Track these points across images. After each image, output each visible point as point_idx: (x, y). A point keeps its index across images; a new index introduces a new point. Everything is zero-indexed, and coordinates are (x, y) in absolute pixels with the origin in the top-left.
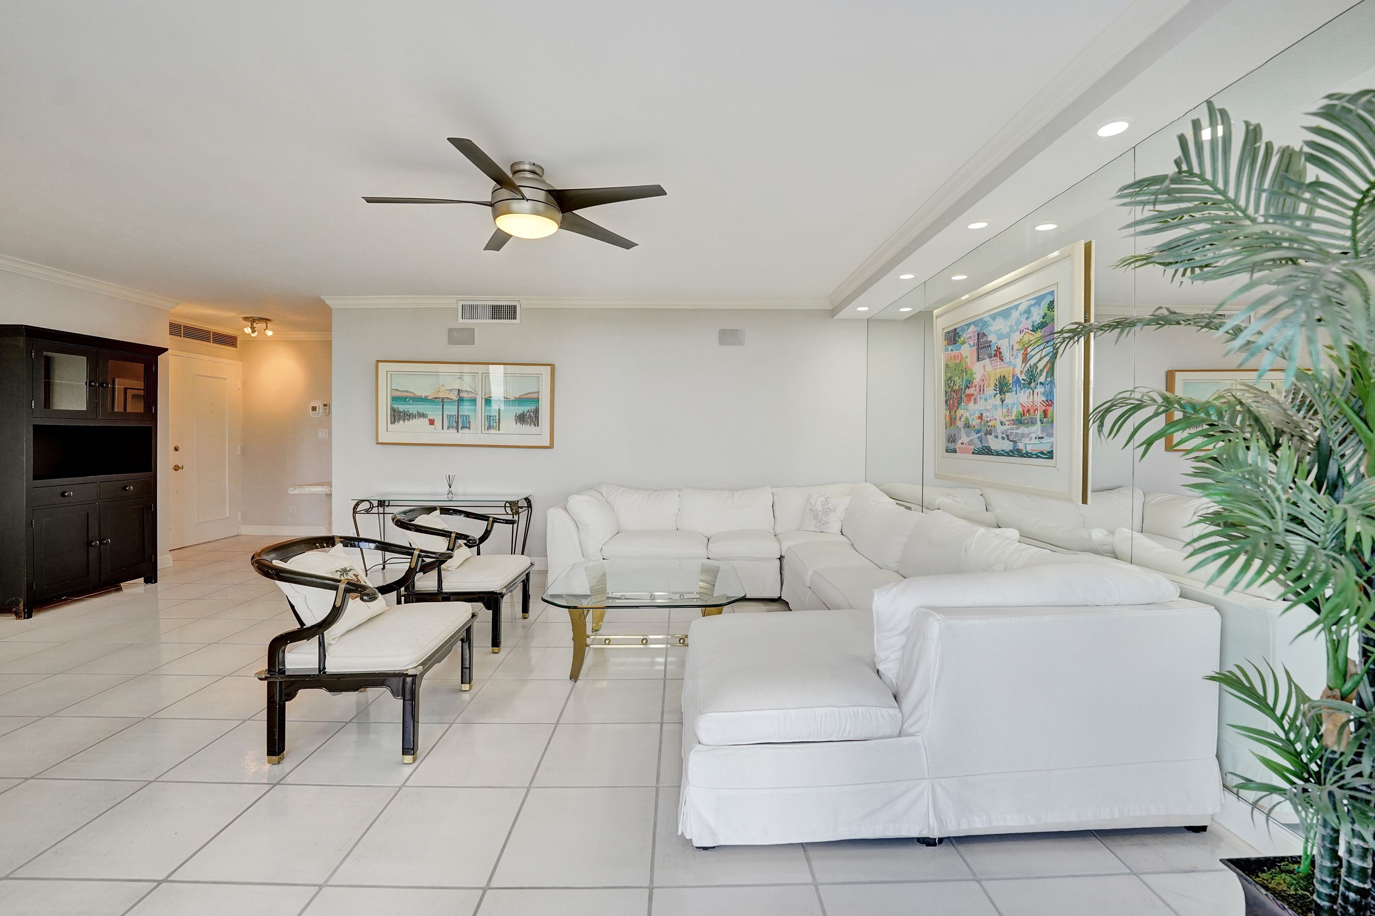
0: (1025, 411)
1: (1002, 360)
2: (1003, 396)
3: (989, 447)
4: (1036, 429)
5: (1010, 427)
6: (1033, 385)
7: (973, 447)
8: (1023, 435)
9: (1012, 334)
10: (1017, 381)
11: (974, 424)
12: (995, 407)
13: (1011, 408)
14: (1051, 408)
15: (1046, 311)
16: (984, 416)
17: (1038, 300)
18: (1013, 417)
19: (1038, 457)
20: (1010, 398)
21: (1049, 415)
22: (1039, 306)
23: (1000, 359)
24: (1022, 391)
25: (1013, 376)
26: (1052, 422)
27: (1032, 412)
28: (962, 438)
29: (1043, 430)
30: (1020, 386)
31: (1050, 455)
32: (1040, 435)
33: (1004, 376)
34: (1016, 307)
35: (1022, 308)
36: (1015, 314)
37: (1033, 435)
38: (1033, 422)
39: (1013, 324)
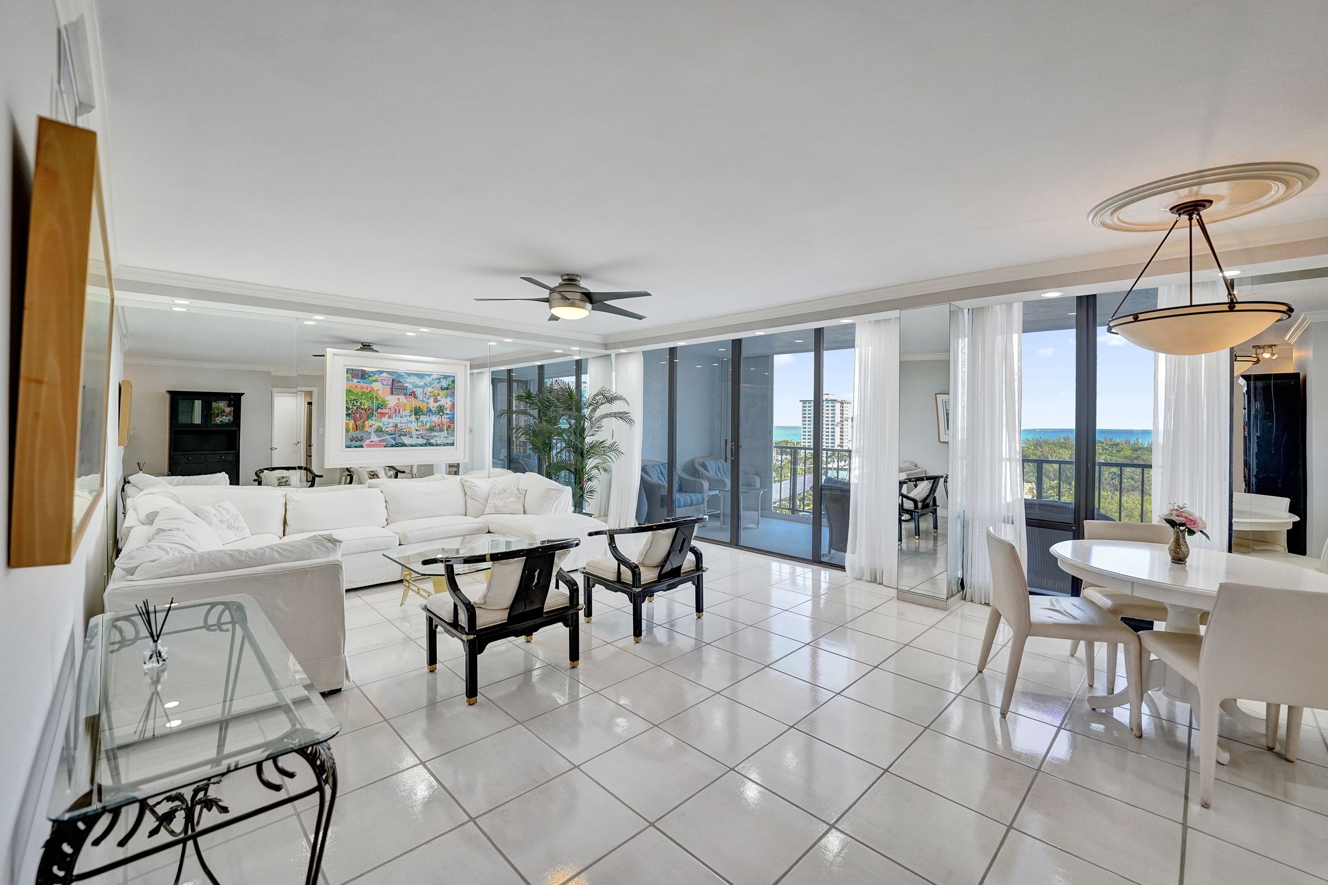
0: (437, 425)
1: (417, 398)
2: (418, 417)
3: (404, 443)
4: (445, 433)
5: (424, 432)
6: (441, 414)
7: (386, 443)
8: (435, 436)
9: (426, 387)
10: (430, 411)
11: (387, 430)
12: (411, 422)
13: (426, 424)
14: (453, 425)
15: (450, 383)
16: (399, 425)
17: (446, 377)
18: (427, 427)
19: (444, 445)
20: (423, 418)
21: (452, 427)
22: (446, 379)
23: (414, 397)
24: (434, 416)
25: (427, 408)
26: (454, 430)
27: (441, 426)
28: (372, 437)
29: (448, 434)
30: (432, 413)
31: (453, 444)
32: (446, 436)
33: (419, 407)
34: (430, 375)
35: (434, 377)
36: (428, 380)
37: (442, 436)
38: (441, 430)
39: (427, 383)
